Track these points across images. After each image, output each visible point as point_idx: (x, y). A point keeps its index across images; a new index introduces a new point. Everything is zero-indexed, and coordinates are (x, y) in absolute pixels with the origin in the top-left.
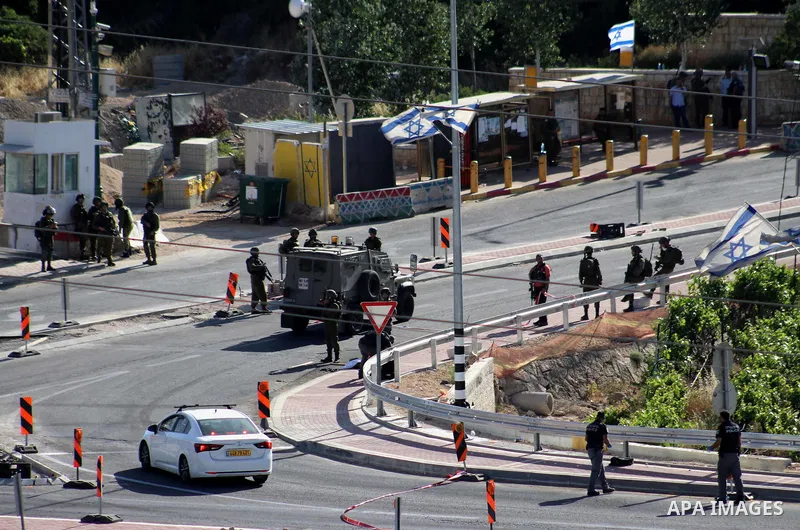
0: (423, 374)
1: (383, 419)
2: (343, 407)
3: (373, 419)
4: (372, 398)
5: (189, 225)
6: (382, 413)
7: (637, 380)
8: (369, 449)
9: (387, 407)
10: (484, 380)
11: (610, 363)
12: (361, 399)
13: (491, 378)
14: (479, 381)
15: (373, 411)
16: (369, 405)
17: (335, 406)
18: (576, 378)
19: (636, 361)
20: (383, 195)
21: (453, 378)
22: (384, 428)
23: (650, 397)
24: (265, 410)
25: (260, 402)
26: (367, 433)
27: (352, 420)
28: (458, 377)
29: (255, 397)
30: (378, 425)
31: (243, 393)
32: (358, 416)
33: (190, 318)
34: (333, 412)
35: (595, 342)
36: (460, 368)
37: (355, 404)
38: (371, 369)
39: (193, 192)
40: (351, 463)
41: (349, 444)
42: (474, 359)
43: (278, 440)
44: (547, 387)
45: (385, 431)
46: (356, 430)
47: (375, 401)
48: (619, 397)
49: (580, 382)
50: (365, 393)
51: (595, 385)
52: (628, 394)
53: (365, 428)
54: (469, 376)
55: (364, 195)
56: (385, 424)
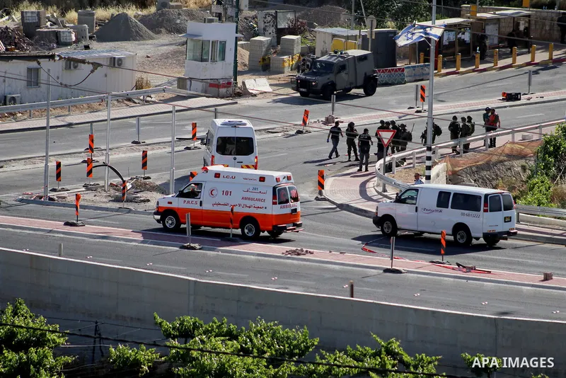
0: (408, 170)
1: (385, 194)
2: (363, 185)
3: (379, 193)
4: (379, 182)
5: (283, 82)
6: (385, 190)
7: (524, 179)
9: (388, 188)
10: (441, 175)
11: (510, 169)
12: (373, 182)
13: (445, 174)
14: (438, 175)
15: (380, 189)
16: (378, 186)
17: (359, 185)
18: (491, 176)
19: (524, 168)
20: (389, 71)
21: (424, 173)
22: (385, 199)
23: (531, 189)
24: (321, 186)
25: (319, 182)
26: (376, 201)
27: (368, 193)
28: (427, 173)
29: (316, 178)
30: (382, 197)
31: (310, 176)
32: (371, 191)
33: (282, 133)
34: (358, 188)
35: (502, 158)
36: (429, 168)
37: (370, 185)
38: (380, 166)
39: (286, 65)
41: (366, 206)
42: (435, 164)
43: (327, 202)
44: (475, 181)
46: (370, 199)
47: (382, 184)
48: (514, 188)
49: (493, 179)
50: (376, 179)
51: (501, 181)
52: (519, 186)
53: (375, 198)
54: (433, 172)
55: (379, 71)
56: (386, 196)
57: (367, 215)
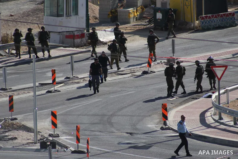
1: (222, 121)
2: (202, 116)
3: (216, 121)
4: (216, 111)
5: (130, 31)
6: (221, 118)
8: (215, 135)
9: (223, 116)
12: (211, 112)
15: (217, 117)
16: (215, 114)
17: (199, 115)
20: (222, 16)
22: (222, 126)
24: (165, 117)
25: (163, 113)
26: (214, 128)
27: (207, 121)
29: (160, 111)
30: (219, 124)
31: (155, 109)
32: (209, 120)
33: (130, 75)
34: (198, 118)
37: (208, 114)
38: (215, 98)
39: (132, 16)
40: (206, 142)
41: (203, 132)
43: (171, 131)
45: (222, 127)
46: (209, 126)
47: (218, 113)
50: (213, 109)
53: (213, 125)
55: (212, 16)
56: (222, 124)
57: (206, 140)
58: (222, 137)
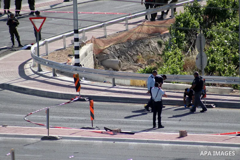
0: (59, 51)
1: (41, 73)
2: (21, 68)
3: (36, 73)
4: (35, 63)
6: (40, 70)
7: (161, 53)
8: (34, 87)
9: (42, 67)
10: (89, 54)
11: (148, 45)
12: (30, 64)
13: (92, 53)
14: (86, 54)
15: (36, 69)
16: (34, 66)
17: (18, 67)
18: (132, 52)
19: (160, 44)
21: (74, 53)
22: (41, 77)
23: (166, 61)
26: (33, 79)
27: (26, 73)
28: (76, 52)
30: (38, 76)
32: (28, 72)
34: (17, 70)
35: (141, 35)
36: (77, 48)
37: (27, 66)
38: (35, 49)
40: (25, 94)
41: (24, 85)
42: (84, 44)
44: (118, 57)
45: (42, 78)
46: (28, 78)
47: (37, 64)
48: (152, 61)
49: (134, 55)
50: (32, 61)
51: (141, 56)
52: (157, 60)
53: (32, 77)
54: (81, 52)
56: (41, 75)
57: (26, 92)
58: (42, 88)
